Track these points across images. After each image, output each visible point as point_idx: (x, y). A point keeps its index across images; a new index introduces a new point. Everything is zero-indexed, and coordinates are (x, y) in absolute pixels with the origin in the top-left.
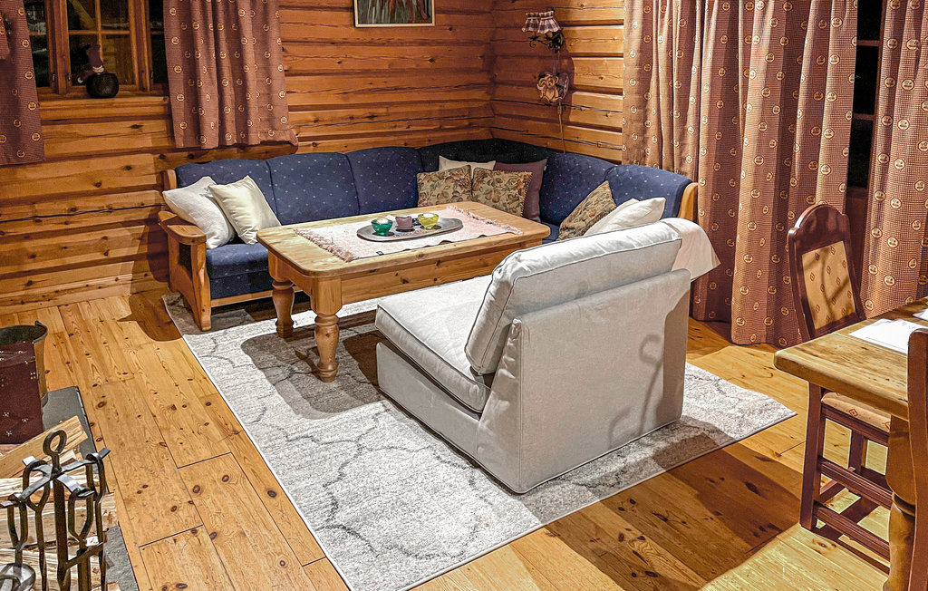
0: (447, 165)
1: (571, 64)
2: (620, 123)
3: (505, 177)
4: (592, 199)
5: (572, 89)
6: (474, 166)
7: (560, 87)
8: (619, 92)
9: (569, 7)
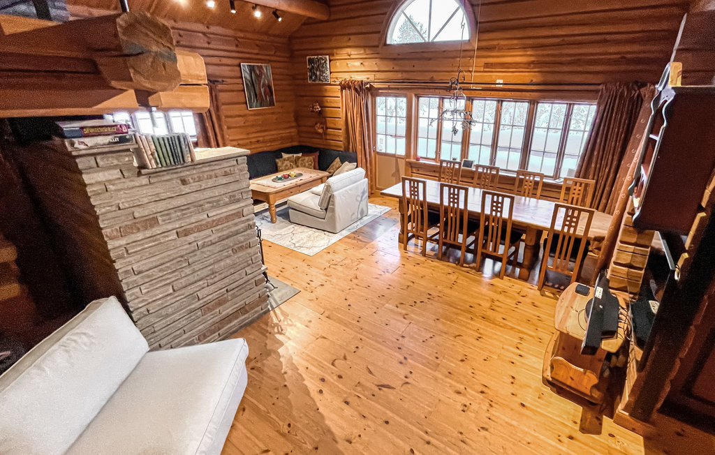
0: (285, 156)
1: (326, 121)
2: (342, 139)
3: (307, 158)
4: (334, 163)
5: (327, 128)
6: (295, 155)
7: (322, 128)
8: (341, 129)
9: (322, 101)
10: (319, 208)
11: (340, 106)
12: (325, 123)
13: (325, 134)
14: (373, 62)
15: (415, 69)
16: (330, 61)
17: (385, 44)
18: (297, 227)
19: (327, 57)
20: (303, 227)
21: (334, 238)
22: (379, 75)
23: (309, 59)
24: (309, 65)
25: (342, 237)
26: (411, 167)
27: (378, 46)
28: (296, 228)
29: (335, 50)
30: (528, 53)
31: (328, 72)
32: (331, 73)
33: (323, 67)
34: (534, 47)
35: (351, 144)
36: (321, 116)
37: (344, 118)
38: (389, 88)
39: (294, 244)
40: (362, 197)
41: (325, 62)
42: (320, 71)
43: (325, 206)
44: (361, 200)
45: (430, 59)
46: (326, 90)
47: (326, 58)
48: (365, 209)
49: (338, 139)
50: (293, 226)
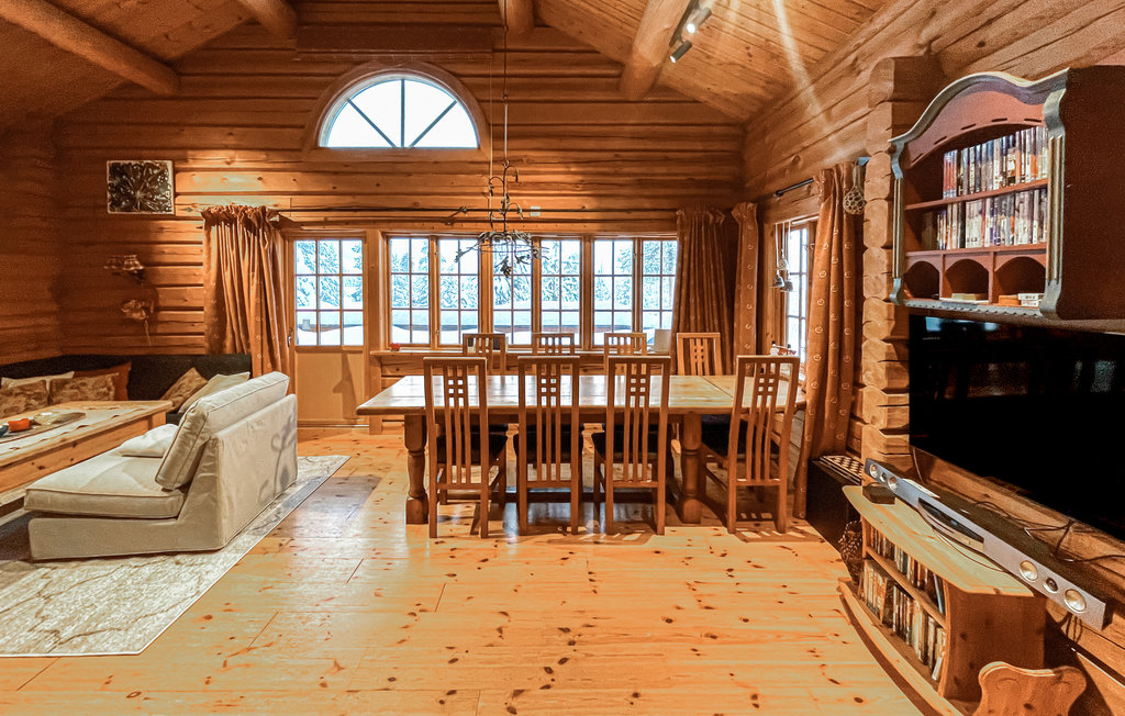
1: (156, 292)
2: (200, 329)
3: (90, 381)
4: (183, 381)
5: (158, 309)
6: (48, 379)
7: (146, 309)
8: (201, 309)
9: (150, 253)
10: (157, 490)
11: (203, 258)
12: (156, 298)
13: (153, 321)
14: (289, 176)
15: (379, 190)
16: (175, 171)
17: (316, 147)
18: (62, 571)
19: (169, 164)
20: (86, 566)
21: (215, 568)
22: (300, 201)
23: (114, 168)
24: (112, 177)
25: (239, 556)
26: (382, 366)
27: (299, 150)
28: (55, 575)
29: (190, 152)
30: (573, 169)
31: (169, 193)
32: (176, 195)
33: (154, 181)
34: (577, 162)
35: (229, 336)
36: (145, 284)
37: (213, 284)
38: (326, 223)
39: (56, 632)
40: (284, 439)
41: (162, 173)
42: (145, 190)
43: (183, 478)
44: (283, 447)
45: (409, 174)
46: (161, 229)
47: (165, 166)
48: (291, 468)
49: (191, 329)
50: (43, 571)
